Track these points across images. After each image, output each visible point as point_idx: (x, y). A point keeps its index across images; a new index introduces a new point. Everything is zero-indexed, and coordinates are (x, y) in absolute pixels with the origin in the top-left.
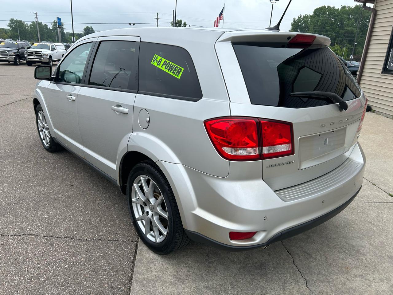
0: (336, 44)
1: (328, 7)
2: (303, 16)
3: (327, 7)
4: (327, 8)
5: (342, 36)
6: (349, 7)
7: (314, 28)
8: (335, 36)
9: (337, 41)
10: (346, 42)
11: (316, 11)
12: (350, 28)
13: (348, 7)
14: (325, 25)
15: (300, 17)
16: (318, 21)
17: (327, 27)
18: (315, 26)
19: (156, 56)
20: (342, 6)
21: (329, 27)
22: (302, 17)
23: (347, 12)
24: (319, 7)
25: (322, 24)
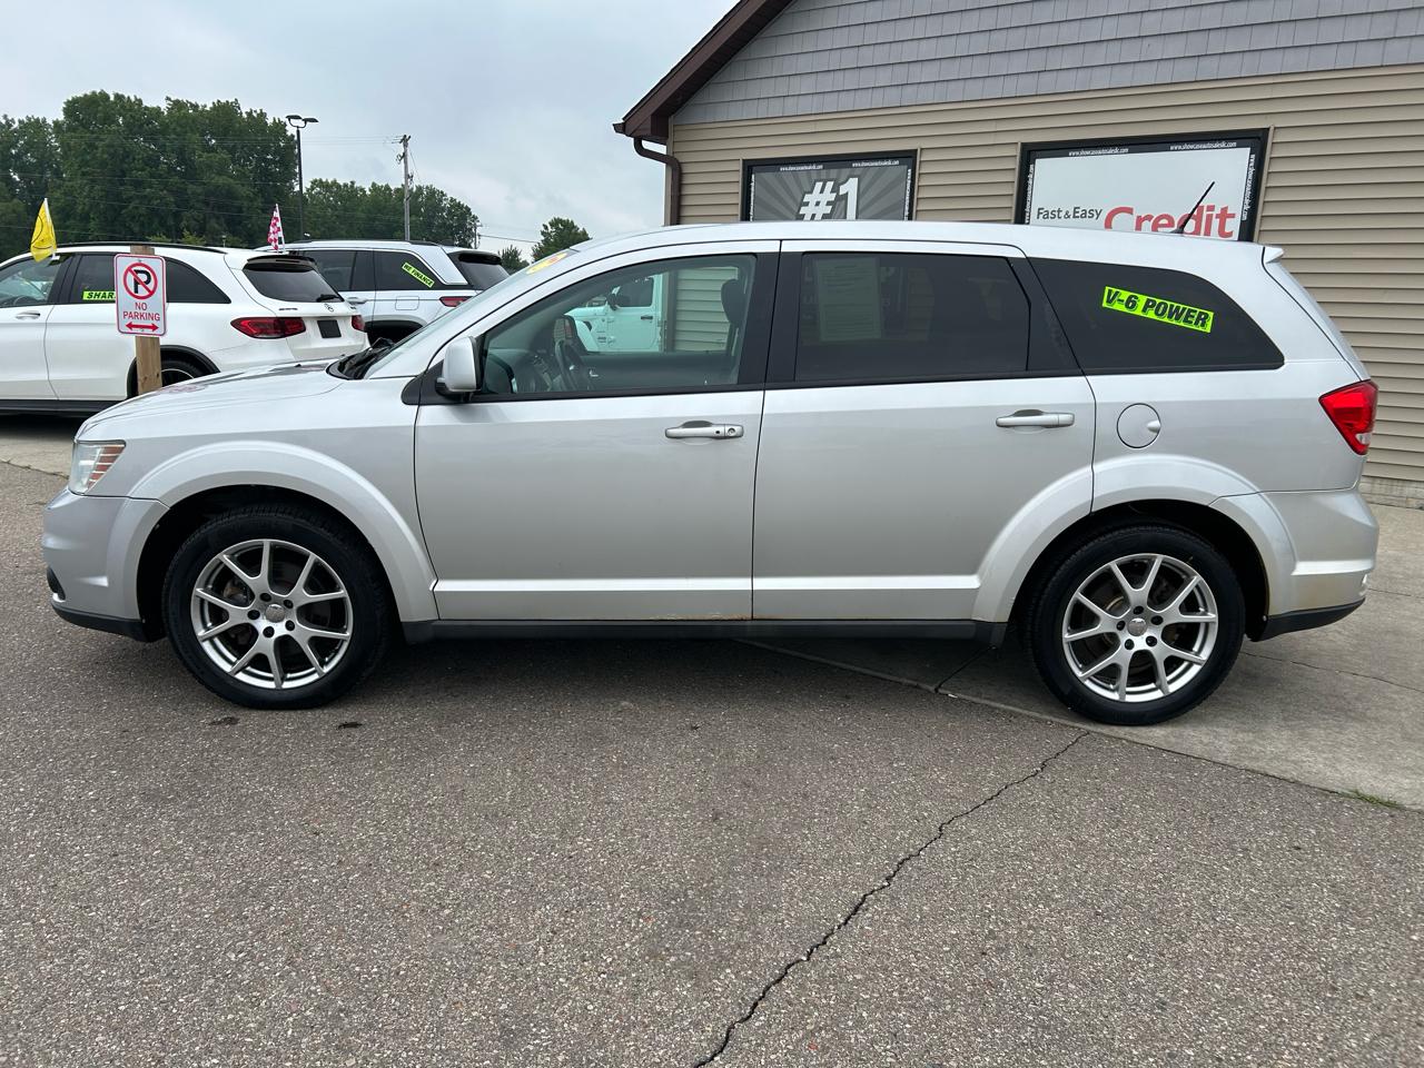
0: (186, 233)
1: (118, 97)
2: (20, 122)
3: (112, 98)
4: (115, 103)
5: (198, 205)
6: (195, 107)
7: (83, 169)
8: (175, 203)
9: (185, 222)
10: (221, 225)
11: (72, 107)
12: (221, 180)
13: (192, 105)
14: (122, 161)
15: (7, 122)
16: (92, 146)
17: (138, 170)
18: (85, 163)
19: (1110, 291)
20: (168, 99)
21: (143, 170)
22: (16, 125)
23: (193, 122)
24: (80, 95)
25: (112, 156)
